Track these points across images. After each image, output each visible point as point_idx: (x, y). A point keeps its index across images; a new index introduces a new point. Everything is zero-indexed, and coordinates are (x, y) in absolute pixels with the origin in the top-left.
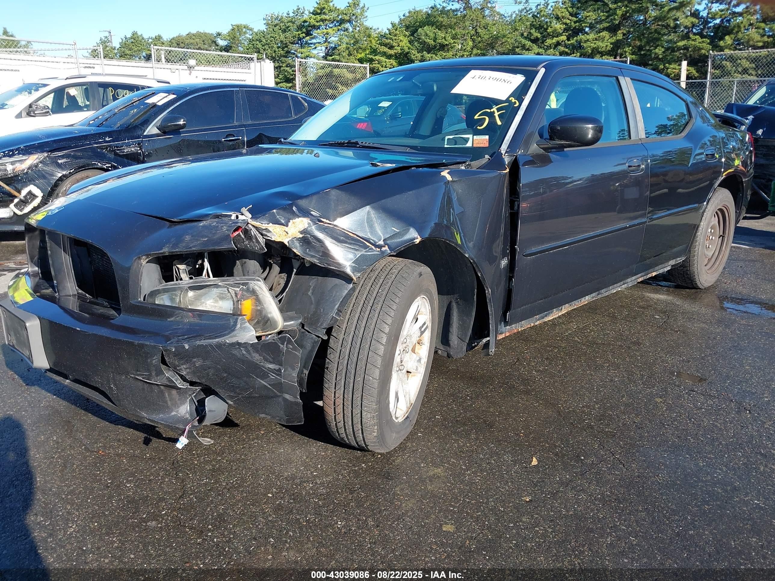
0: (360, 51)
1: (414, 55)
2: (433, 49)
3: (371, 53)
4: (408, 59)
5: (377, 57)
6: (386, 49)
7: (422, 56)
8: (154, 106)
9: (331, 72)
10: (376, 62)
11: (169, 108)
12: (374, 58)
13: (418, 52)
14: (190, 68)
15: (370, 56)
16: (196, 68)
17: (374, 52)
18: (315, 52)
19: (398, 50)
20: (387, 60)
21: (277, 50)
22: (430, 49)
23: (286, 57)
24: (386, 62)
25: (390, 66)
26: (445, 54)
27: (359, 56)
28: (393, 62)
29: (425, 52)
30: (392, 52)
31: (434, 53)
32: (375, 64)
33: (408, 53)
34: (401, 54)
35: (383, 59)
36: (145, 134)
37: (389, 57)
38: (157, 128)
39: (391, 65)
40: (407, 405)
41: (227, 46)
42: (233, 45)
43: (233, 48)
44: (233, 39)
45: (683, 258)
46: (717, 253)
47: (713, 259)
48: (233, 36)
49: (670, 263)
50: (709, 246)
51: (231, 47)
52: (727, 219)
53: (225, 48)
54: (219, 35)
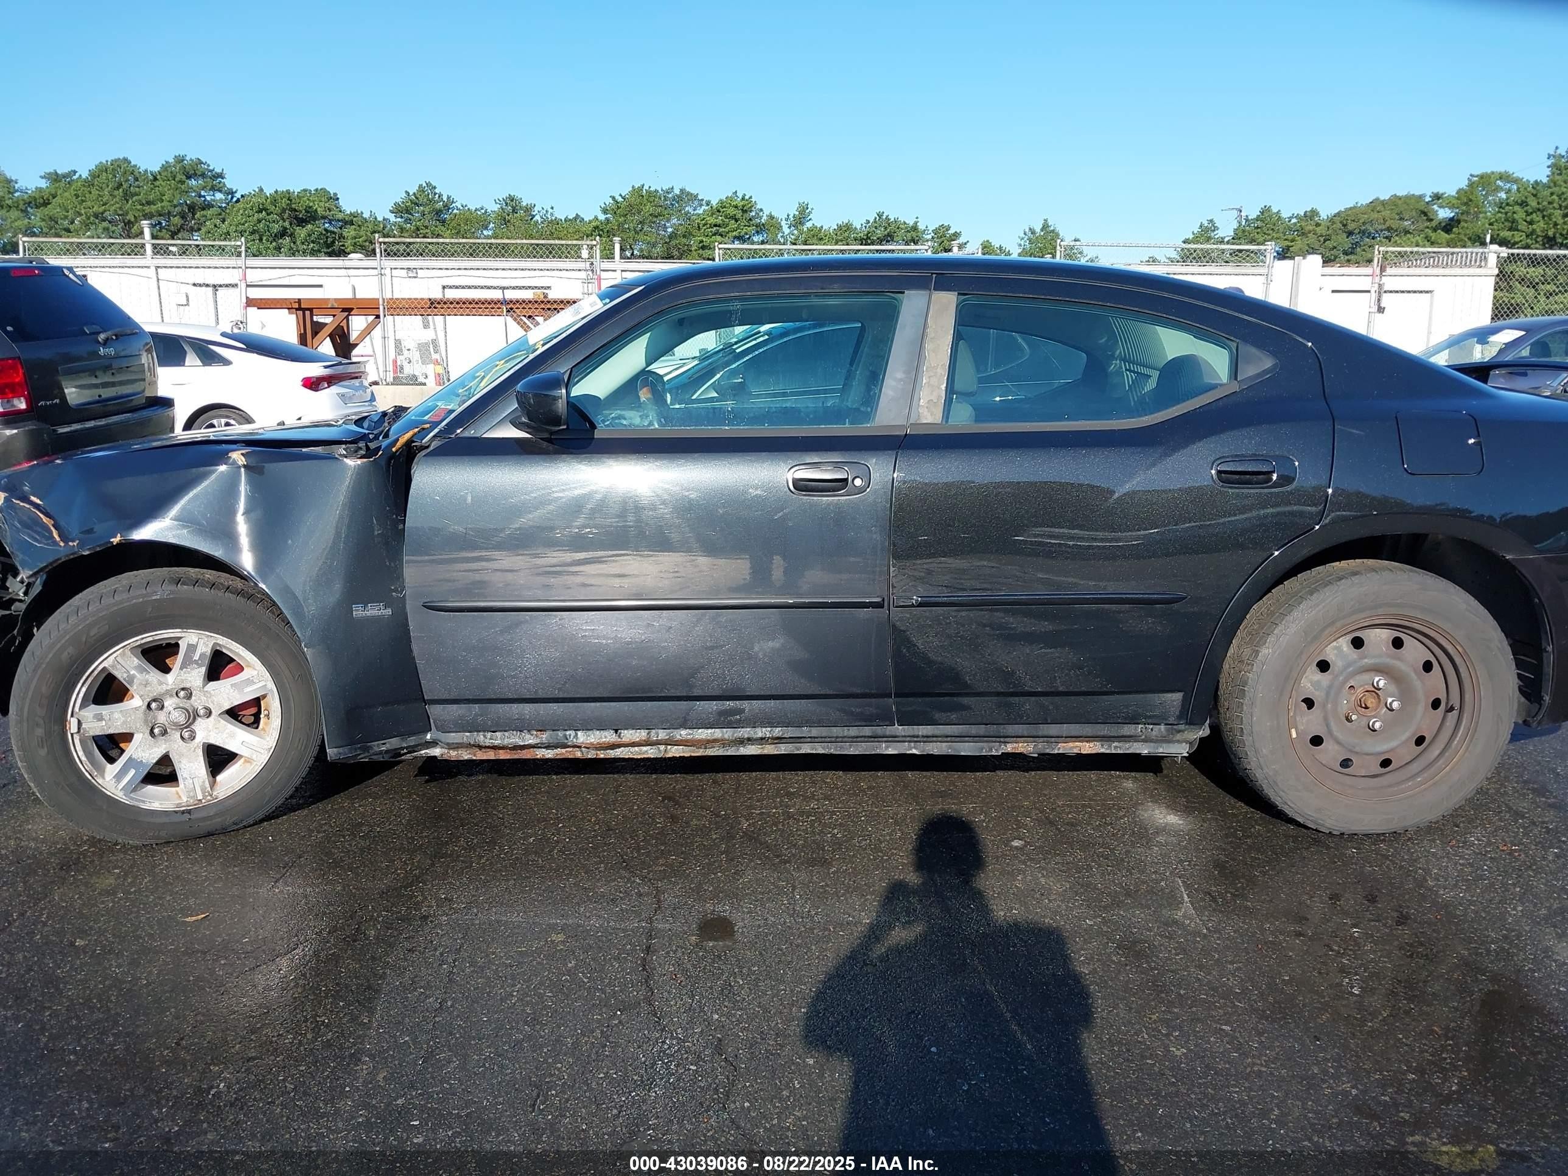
40: (192, 794)
41: (1452, 219)
42: (1464, 217)
43: (1463, 224)
44: (1466, 204)
45: (1182, 727)
46: (1437, 752)
47: (1415, 767)
48: (1467, 200)
49: (1128, 730)
50: (1374, 723)
51: (1459, 222)
52: (1458, 660)
53: (1447, 225)
54: (1438, 199)
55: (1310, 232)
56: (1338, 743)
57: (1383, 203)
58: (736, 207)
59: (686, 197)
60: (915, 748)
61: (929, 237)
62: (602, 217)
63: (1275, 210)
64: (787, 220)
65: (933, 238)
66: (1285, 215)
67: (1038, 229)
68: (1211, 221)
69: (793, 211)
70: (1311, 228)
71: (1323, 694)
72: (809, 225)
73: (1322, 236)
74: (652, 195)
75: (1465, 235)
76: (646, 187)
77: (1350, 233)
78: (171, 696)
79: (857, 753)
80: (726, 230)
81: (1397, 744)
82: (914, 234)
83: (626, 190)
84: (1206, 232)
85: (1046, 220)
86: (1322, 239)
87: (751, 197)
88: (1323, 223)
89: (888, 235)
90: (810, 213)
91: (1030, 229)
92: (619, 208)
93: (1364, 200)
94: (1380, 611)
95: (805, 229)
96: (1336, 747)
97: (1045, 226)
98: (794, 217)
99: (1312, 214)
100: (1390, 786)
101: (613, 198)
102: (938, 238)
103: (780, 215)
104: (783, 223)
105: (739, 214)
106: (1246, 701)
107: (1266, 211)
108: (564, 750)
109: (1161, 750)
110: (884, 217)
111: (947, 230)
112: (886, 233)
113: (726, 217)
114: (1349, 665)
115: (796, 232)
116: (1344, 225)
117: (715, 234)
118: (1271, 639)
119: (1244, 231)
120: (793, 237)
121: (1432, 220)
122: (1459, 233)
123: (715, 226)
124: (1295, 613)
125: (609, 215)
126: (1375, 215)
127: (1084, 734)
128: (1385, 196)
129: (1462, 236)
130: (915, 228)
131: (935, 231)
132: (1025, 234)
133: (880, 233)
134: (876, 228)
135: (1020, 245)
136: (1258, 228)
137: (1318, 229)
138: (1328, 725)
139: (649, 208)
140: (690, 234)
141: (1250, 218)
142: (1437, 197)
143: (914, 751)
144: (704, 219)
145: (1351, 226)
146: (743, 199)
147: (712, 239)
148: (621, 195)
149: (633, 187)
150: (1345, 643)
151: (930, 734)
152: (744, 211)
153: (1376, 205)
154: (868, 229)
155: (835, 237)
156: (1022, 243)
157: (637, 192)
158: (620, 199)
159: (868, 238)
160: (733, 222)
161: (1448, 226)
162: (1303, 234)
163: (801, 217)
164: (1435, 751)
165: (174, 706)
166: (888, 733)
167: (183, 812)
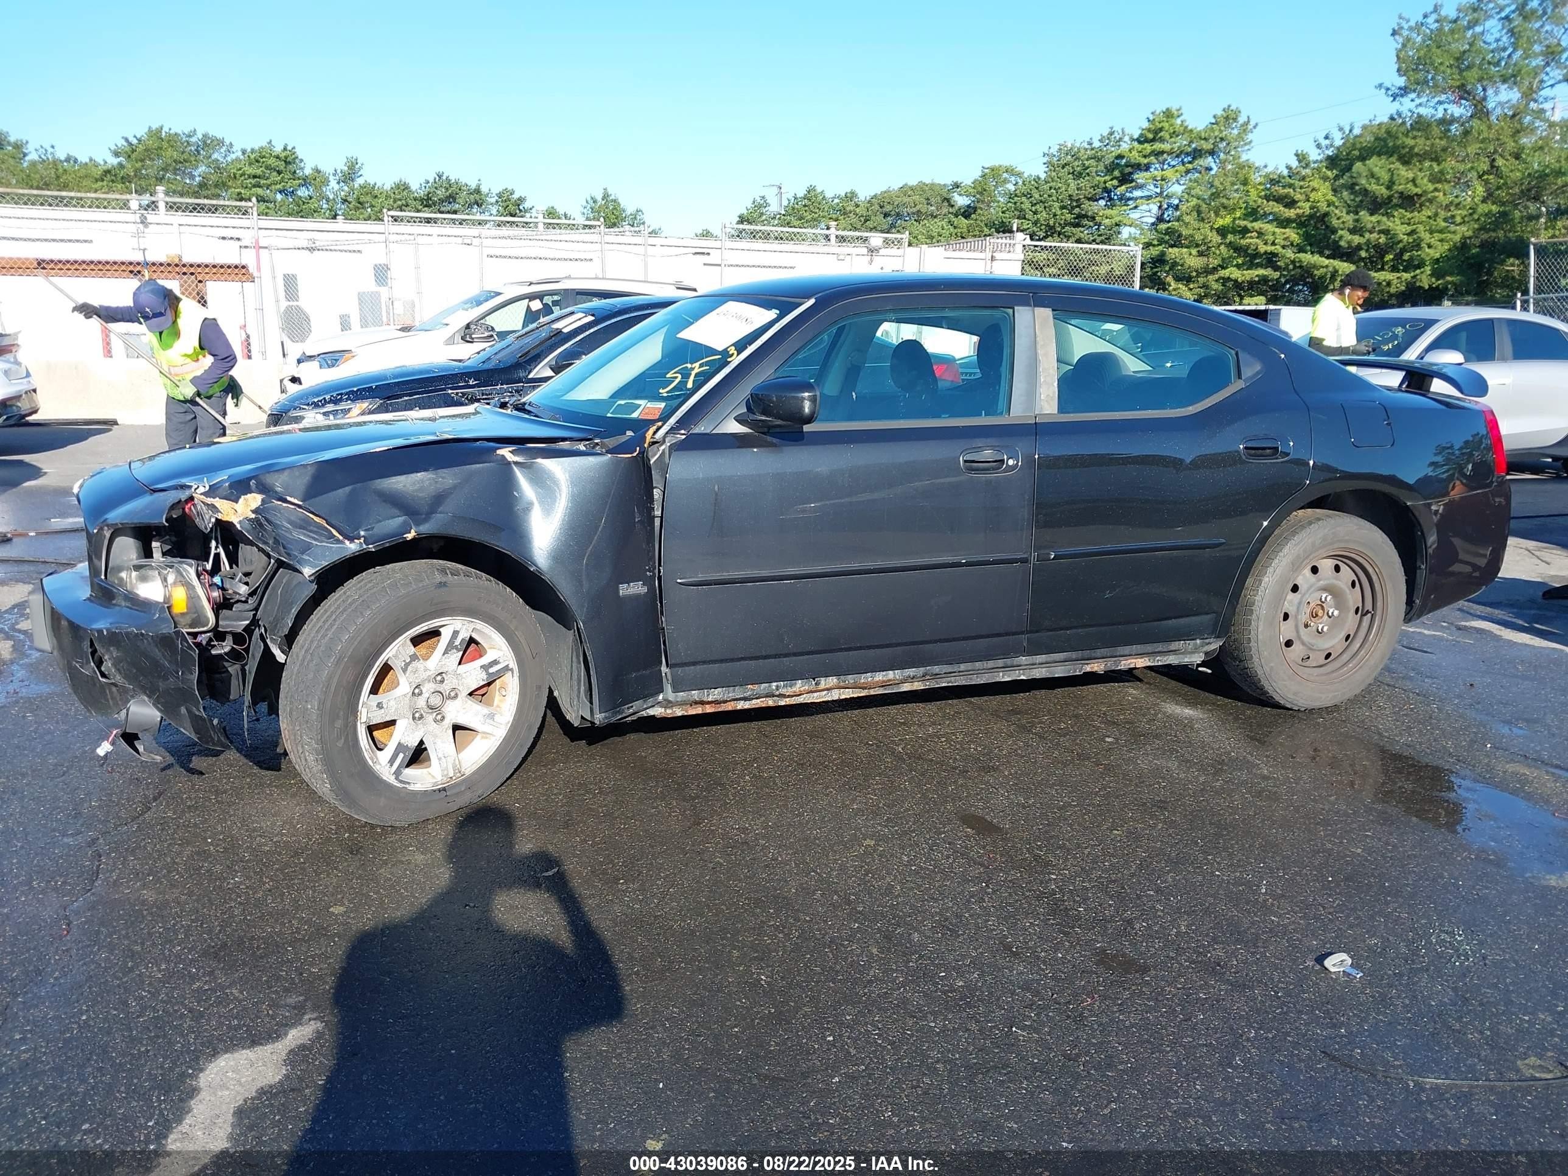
0: (1223, 212)
1: (1338, 219)
2: (1387, 204)
3: (1246, 216)
4: (1327, 227)
5: (1257, 225)
6: (1278, 208)
7: (1357, 221)
8: (559, 332)
9: (1163, 254)
10: (1255, 234)
11: (575, 337)
12: (1249, 225)
13: (1348, 213)
14: (872, 251)
15: (1243, 223)
16: (882, 252)
17: (1253, 214)
18: (1135, 215)
19: (1305, 208)
20: (1277, 230)
21: (1059, 213)
22: (1377, 205)
23: (1077, 225)
24: (1274, 233)
25: (1283, 243)
26: (1409, 215)
27: (1220, 222)
28: (1293, 235)
29: (1362, 213)
30: (1291, 213)
31: (1387, 214)
32: (1251, 238)
33: (1326, 214)
34: (1311, 216)
35: (1270, 228)
36: (530, 376)
37: (1284, 223)
38: (551, 368)
39: (1285, 239)
40: (445, 773)
41: (969, 206)
42: (979, 205)
43: (979, 211)
44: (981, 193)
45: (1212, 640)
46: (1358, 645)
47: (1346, 657)
48: (982, 189)
49: (1174, 645)
50: (1323, 627)
51: (975, 209)
52: (1374, 578)
53: (965, 211)
54: (958, 187)
55: (850, 212)
56: (1303, 644)
57: (912, 189)
58: (278, 157)
59: (210, 143)
60: (1024, 675)
61: (493, 200)
62: (113, 161)
63: (819, 190)
64: (334, 175)
65: (497, 202)
66: (829, 195)
67: (599, 198)
68: (763, 197)
69: (342, 166)
70: (852, 209)
71: (1295, 608)
72: (360, 181)
73: (862, 216)
74: (173, 140)
75: (981, 221)
76: (166, 129)
77: (886, 215)
78: (429, 681)
79: (982, 682)
80: (268, 182)
81: (1334, 642)
82: (477, 197)
83: (141, 132)
84: (760, 206)
85: (605, 189)
86: (862, 219)
87: (294, 148)
88: (862, 205)
89: (451, 196)
90: (360, 169)
91: (592, 198)
92: (133, 151)
93: (896, 186)
94: (1336, 546)
95: (356, 186)
96: (1301, 647)
97: (606, 196)
98: (341, 172)
99: (851, 196)
100: (1333, 672)
101: (127, 140)
102: (502, 201)
103: (327, 168)
104: (331, 178)
105: (281, 166)
106: (1254, 617)
107: (811, 190)
108: (758, 701)
109: (1186, 660)
110: (444, 178)
111: (511, 194)
112: (448, 194)
113: (267, 168)
114: (1311, 587)
115: (346, 188)
116: (881, 207)
117: (254, 186)
118: (1270, 570)
119: (793, 209)
120: (343, 193)
121: (952, 206)
122: (976, 220)
123: (255, 177)
124: (1286, 550)
125: (121, 158)
126: (906, 199)
127: (1146, 651)
128: (913, 182)
129: (979, 222)
130: (478, 191)
131: (500, 195)
132: (587, 202)
133: (441, 193)
134: (436, 188)
135: (584, 214)
136: (805, 206)
137: (858, 210)
138: (1298, 632)
139: (170, 154)
140: (224, 184)
141: (798, 196)
142: (957, 186)
143: (1023, 677)
144: (240, 169)
145: (888, 208)
146: (285, 149)
147: (252, 192)
148: (135, 137)
149: (150, 127)
150: (1307, 571)
151: (1044, 661)
152: (287, 163)
153: (905, 190)
154: (428, 189)
155: (392, 195)
156: (585, 211)
157: (155, 134)
158: (135, 141)
159: (429, 199)
160: (275, 174)
161: (967, 212)
162: (845, 214)
163: (349, 175)
164: (1357, 645)
165: (432, 690)
166: (1015, 663)
167: (439, 790)
